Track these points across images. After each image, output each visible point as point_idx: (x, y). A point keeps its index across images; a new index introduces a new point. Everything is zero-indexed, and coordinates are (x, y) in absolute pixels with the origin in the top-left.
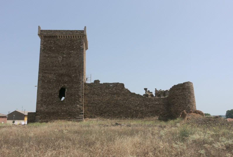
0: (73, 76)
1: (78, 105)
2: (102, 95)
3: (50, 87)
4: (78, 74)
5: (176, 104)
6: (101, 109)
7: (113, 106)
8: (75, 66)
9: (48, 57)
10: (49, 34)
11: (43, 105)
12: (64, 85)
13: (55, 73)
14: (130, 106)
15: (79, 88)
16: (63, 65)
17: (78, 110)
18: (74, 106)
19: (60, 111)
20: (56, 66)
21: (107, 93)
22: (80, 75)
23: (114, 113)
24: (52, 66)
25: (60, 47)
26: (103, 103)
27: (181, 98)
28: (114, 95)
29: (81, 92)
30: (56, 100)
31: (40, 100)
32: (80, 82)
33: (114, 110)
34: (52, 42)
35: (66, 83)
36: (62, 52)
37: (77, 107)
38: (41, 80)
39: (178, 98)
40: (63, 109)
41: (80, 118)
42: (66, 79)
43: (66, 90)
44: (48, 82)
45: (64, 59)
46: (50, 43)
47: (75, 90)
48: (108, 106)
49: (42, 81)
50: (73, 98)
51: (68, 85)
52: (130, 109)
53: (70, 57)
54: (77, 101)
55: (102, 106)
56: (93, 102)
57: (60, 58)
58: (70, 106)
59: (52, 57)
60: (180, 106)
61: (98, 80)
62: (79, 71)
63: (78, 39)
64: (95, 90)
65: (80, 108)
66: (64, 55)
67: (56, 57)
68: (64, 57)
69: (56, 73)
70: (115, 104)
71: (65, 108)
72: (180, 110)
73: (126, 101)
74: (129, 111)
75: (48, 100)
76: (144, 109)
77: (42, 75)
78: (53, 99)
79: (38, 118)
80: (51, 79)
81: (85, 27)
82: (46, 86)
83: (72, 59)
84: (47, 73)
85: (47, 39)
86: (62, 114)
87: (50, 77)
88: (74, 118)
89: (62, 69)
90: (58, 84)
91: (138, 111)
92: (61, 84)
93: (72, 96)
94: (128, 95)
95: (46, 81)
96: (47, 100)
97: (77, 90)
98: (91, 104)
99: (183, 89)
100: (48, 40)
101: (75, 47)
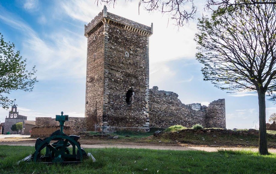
0: (140, 78)
1: (145, 112)
2: (161, 103)
3: (118, 88)
4: (144, 77)
5: (215, 118)
6: (160, 118)
7: (169, 115)
8: (142, 67)
9: (115, 49)
10: (116, 20)
11: (111, 109)
12: (131, 87)
13: (122, 72)
14: (182, 116)
15: (145, 93)
16: (130, 63)
17: (145, 117)
18: (141, 113)
19: (128, 117)
20: (123, 63)
21: (164, 102)
22: (146, 78)
23: (170, 122)
24: (119, 62)
25: (127, 40)
26: (161, 112)
27: (220, 112)
28: (170, 104)
29: (147, 98)
30: (123, 104)
31: (107, 102)
32: (146, 86)
33: (170, 119)
34: (118, 32)
35: (133, 85)
36: (128, 47)
37: (144, 113)
38: (108, 77)
39: (217, 112)
40: (131, 114)
41: (146, 125)
42: (134, 81)
43: (133, 93)
44: (115, 81)
45: (131, 56)
46: (116, 32)
47: (141, 95)
48: (165, 115)
49: (109, 80)
50: (140, 103)
51: (135, 88)
52: (181, 119)
53: (137, 56)
54: (144, 107)
55: (160, 114)
56: (153, 109)
57: (127, 53)
58: (138, 112)
59: (119, 51)
60: (219, 119)
61: (157, 87)
62: (145, 74)
63: (144, 36)
64: (154, 96)
65: (146, 115)
66: (131, 52)
67: (122, 52)
68: (131, 54)
69: (124, 72)
70: (171, 113)
71: (133, 114)
72: (218, 123)
73: (179, 111)
74: (181, 121)
75: (116, 103)
76: (191, 120)
77: (109, 71)
78: (120, 102)
79: (106, 124)
80: (119, 79)
81: (152, 24)
82: (113, 86)
83: (138, 58)
84: (113, 70)
85: (113, 26)
86: (130, 120)
87: (117, 75)
88: (141, 125)
89: (129, 68)
90: (126, 85)
91: (187, 121)
92: (128, 86)
93: (139, 101)
94: (180, 105)
95: (113, 80)
96: (114, 103)
97: (143, 95)
98: (152, 111)
99: (222, 104)
100: (114, 28)
101: (141, 45)
